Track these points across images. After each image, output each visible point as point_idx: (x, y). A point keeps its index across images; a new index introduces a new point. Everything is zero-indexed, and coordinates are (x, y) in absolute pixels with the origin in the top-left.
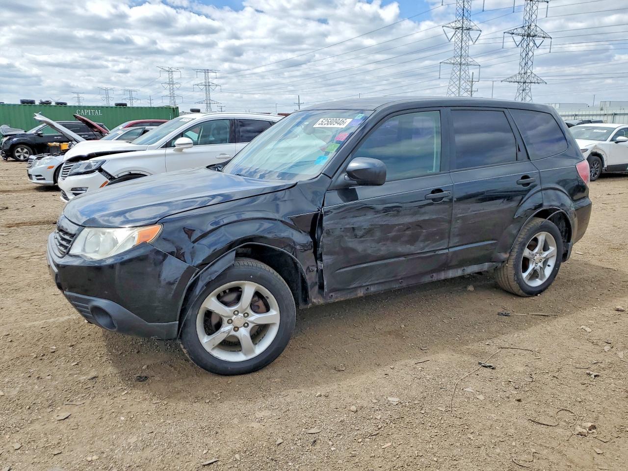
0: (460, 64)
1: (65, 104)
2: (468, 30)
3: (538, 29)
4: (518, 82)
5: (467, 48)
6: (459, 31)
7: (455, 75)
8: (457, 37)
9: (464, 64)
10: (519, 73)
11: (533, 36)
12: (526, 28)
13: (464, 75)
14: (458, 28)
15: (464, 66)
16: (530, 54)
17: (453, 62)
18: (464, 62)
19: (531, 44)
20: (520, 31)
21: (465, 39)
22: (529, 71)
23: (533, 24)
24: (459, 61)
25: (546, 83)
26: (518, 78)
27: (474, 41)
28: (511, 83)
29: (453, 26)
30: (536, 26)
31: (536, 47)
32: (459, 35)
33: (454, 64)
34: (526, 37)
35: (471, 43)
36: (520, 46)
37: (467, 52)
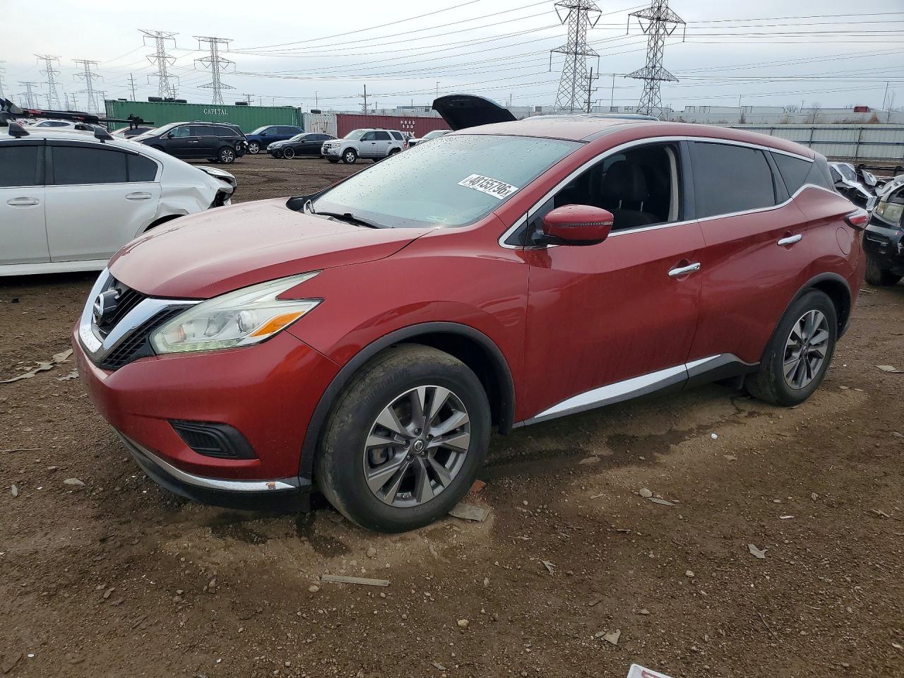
0: (576, 53)
1: (185, 101)
2: (585, 9)
3: (669, 11)
4: (645, 78)
5: (584, 33)
6: (574, 10)
7: (569, 68)
8: (571, 18)
9: (580, 54)
10: (646, 67)
11: (664, 21)
12: (656, 9)
13: (580, 68)
14: (574, 7)
15: (580, 56)
16: (660, 43)
17: (566, 51)
18: (580, 52)
19: (661, 31)
20: (648, 13)
21: (581, 21)
22: (658, 65)
23: (663, 5)
24: (574, 49)
25: (678, 81)
26: (645, 73)
29: (568, 4)
30: (667, 7)
31: (666, 35)
32: (574, 16)
33: (567, 53)
34: (655, 22)
35: (589, 27)
36: (648, 32)
37: (584, 38)
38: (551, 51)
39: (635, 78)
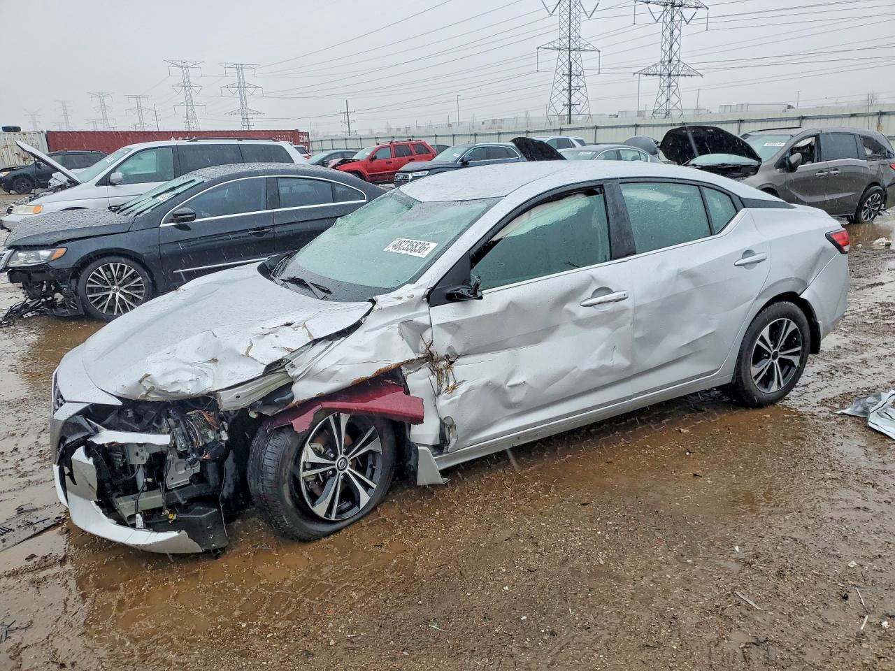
0: (570, 49)
4: (660, 75)
5: (578, 25)
7: (563, 67)
8: (562, 9)
9: (574, 50)
10: (661, 62)
11: (680, 6)
15: (573, 52)
16: (677, 33)
17: (557, 47)
18: (574, 47)
19: (677, 18)
21: (574, 11)
22: (675, 59)
24: (567, 44)
25: (702, 76)
26: (659, 69)
27: (589, 14)
28: (649, 76)
31: (684, 22)
32: (565, 5)
33: (559, 49)
34: (669, 8)
35: (584, 18)
36: (661, 20)
37: (577, 31)
38: (538, 48)
39: (646, 75)
